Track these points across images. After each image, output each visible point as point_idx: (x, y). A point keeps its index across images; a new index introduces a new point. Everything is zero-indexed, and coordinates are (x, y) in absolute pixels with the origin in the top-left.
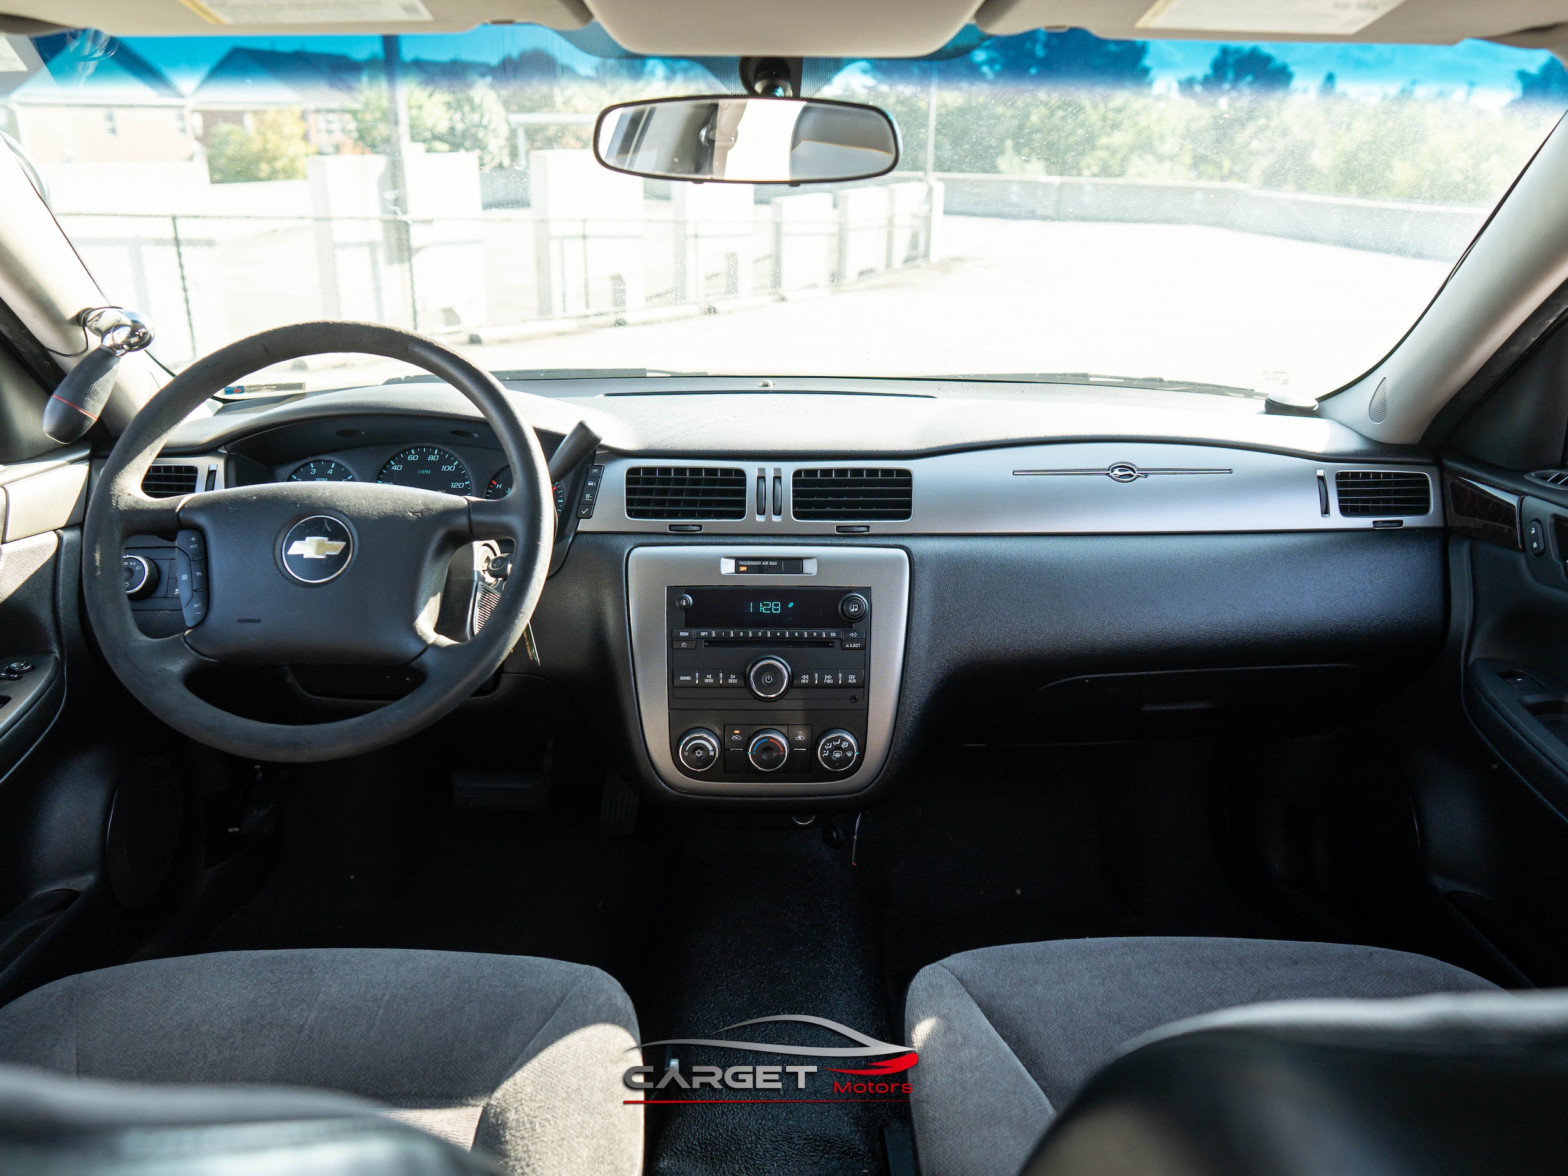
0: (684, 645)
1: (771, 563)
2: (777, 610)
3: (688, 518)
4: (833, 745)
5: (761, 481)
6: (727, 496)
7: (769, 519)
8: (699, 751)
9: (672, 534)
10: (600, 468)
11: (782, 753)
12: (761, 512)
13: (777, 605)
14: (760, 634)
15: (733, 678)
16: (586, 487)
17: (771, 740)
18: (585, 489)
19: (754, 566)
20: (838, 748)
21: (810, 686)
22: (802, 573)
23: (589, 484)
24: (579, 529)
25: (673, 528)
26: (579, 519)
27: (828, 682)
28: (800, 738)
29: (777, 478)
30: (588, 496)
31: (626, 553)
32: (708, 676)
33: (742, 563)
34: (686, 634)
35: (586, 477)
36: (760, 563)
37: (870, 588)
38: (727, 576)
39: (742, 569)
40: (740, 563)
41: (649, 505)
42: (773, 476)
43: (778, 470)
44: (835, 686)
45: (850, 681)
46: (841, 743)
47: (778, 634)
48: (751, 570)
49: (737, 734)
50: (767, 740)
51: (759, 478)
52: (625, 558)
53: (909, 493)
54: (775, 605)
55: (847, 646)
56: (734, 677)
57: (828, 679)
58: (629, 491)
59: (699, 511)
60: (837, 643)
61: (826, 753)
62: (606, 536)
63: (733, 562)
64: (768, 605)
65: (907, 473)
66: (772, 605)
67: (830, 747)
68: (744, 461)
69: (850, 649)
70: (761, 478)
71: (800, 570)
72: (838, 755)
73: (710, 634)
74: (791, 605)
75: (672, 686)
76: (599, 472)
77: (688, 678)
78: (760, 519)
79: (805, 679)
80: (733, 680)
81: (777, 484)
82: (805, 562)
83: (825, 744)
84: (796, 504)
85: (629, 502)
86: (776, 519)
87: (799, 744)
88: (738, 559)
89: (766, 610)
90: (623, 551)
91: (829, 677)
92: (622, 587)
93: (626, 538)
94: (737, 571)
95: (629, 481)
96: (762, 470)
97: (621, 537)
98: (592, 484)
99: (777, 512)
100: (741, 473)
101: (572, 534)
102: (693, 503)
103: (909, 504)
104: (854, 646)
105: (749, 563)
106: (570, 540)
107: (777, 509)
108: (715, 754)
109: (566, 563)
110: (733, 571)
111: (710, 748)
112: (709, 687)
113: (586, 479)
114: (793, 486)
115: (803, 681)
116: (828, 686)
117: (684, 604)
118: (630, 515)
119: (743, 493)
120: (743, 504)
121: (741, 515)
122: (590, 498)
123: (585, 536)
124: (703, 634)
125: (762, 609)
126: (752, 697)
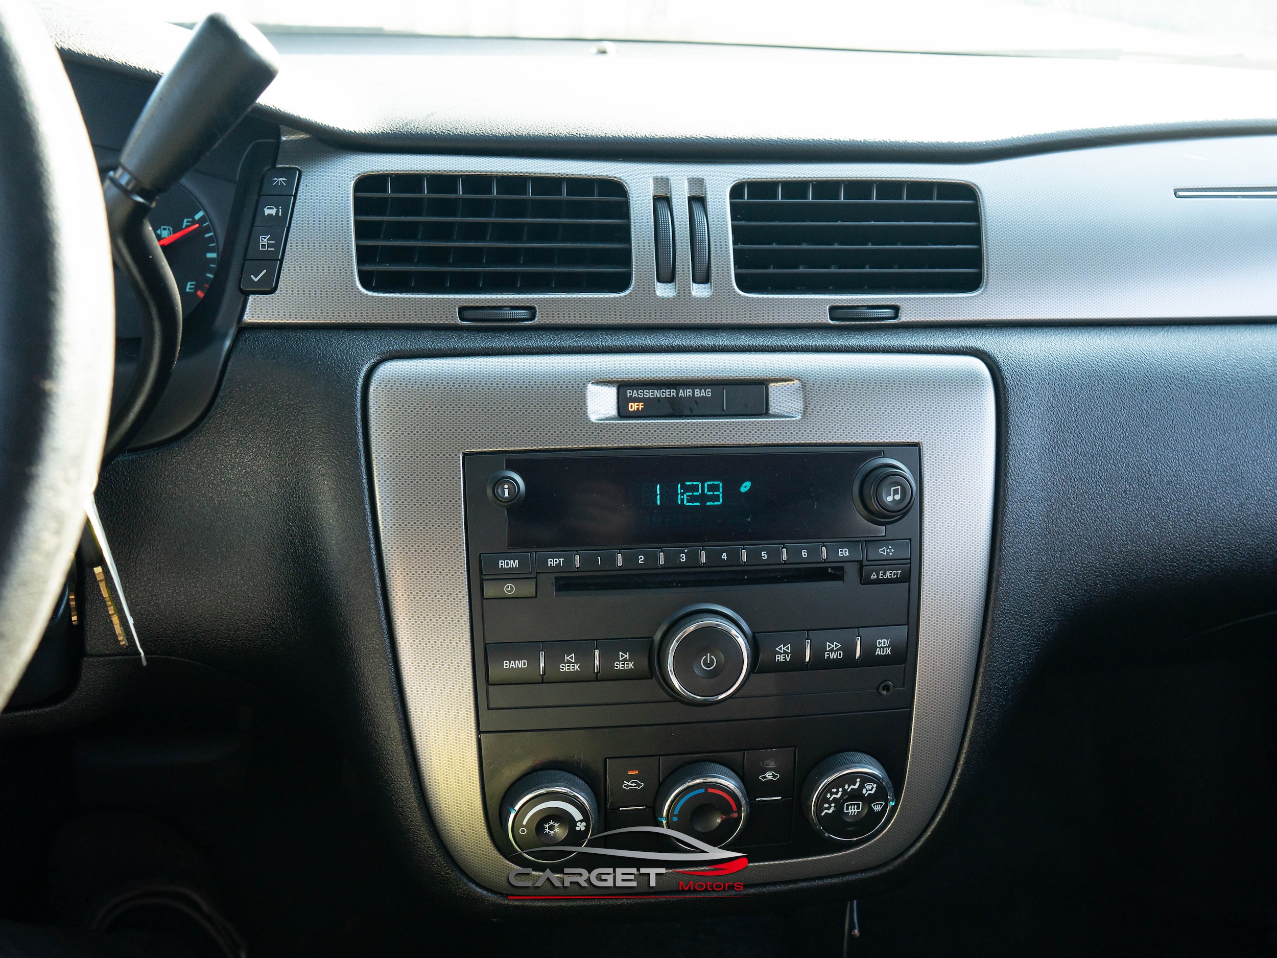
0: (509, 589)
1: (699, 393)
2: (716, 498)
3: (502, 292)
4: (844, 791)
5: (662, 206)
6: (586, 240)
7: (684, 293)
8: (551, 823)
9: (468, 329)
10: (293, 176)
11: (735, 815)
12: (667, 275)
13: (716, 488)
14: (683, 558)
15: (625, 660)
16: (258, 219)
17: (710, 790)
18: (257, 223)
19: (659, 400)
20: (856, 796)
21: (796, 664)
22: (765, 413)
23: (267, 212)
24: (248, 318)
25: (467, 314)
26: (247, 294)
27: (833, 656)
28: (769, 775)
29: (697, 201)
30: (264, 240)
31: (362, 374)
32: (567, 658)
33: (635, 394)
34: (514, 564)
35: (260, 195)
36: (673, 393)
37: (916, 445)
38: (602, 427)
39: (634, 407)
40: (629, 393)
41: (409, 260)
42: (687, 195)
43: (697, 183)
44: (848, 661)
45: (878, 652)
46: (862, 787)
47: (724, 556)
48: (653, 410)
49: (633, 777)
50: (702, 791)
51: (656, 199)
52: (359, 388)
53: (975, 235)
54: (711, 488)
55: (874, 577)
56: (627, 656)
57: (833, 651)
58: (362, 230)
59: (524, 274)
60: (851, 571)
61: (828, 808)
62: (311, 334)
63: (611, 393)
64: (695, 488)
65: (968, 192)
66: (703, 487)
67: (838, 796)
68: (620, 161)
69: (878, 582)
70: (662, 200)
71: (761, 409)
72: (853, 810)
73: (569, 561)
74: (746, 487)
75: (484, 681)
76: (290, 182)
77: (521, 664)
78: (663, 291)
79: (783, 653)
80: (624, 663)
81: (698, 213)
82: (772, 386)
83: (828, 789)
84: (740, 259)
85: (364, 255)
86: (699, 291)
87: (770, 789)
88: (624, 386)
89: (692, 499)
90: (356, 373)
91: (835, 645)
92: (357, 457)
93: (360, 339)
94: (623, 413)
95: (360, 206)
96: (662, 182)
97: (348, 337)
98: (273, 212)
99: (703, 277)
100: (616, 188)
101: (232, 332)
102: (510, 257)
103: (976, 259)
104: (888, 575)
105: (650, 393)
106: (228, 343)
107: (701, 270)
108: (587, 827)
109: (218, 400)
110: (613, 412)
111: (577, 815)
112: (571, 679)
113: (258, 201)
114: (732, 220)
115: (780, 658)
116: (835, 664)
117: (506, 495)
118: (366, 284)
119: (624, 233)
120: (625, 257)
121: (621, 282)
122: (270, 245)
123: (262, 335)
124: (553, 562)
125: (683, 498)
126: (667, 697)
